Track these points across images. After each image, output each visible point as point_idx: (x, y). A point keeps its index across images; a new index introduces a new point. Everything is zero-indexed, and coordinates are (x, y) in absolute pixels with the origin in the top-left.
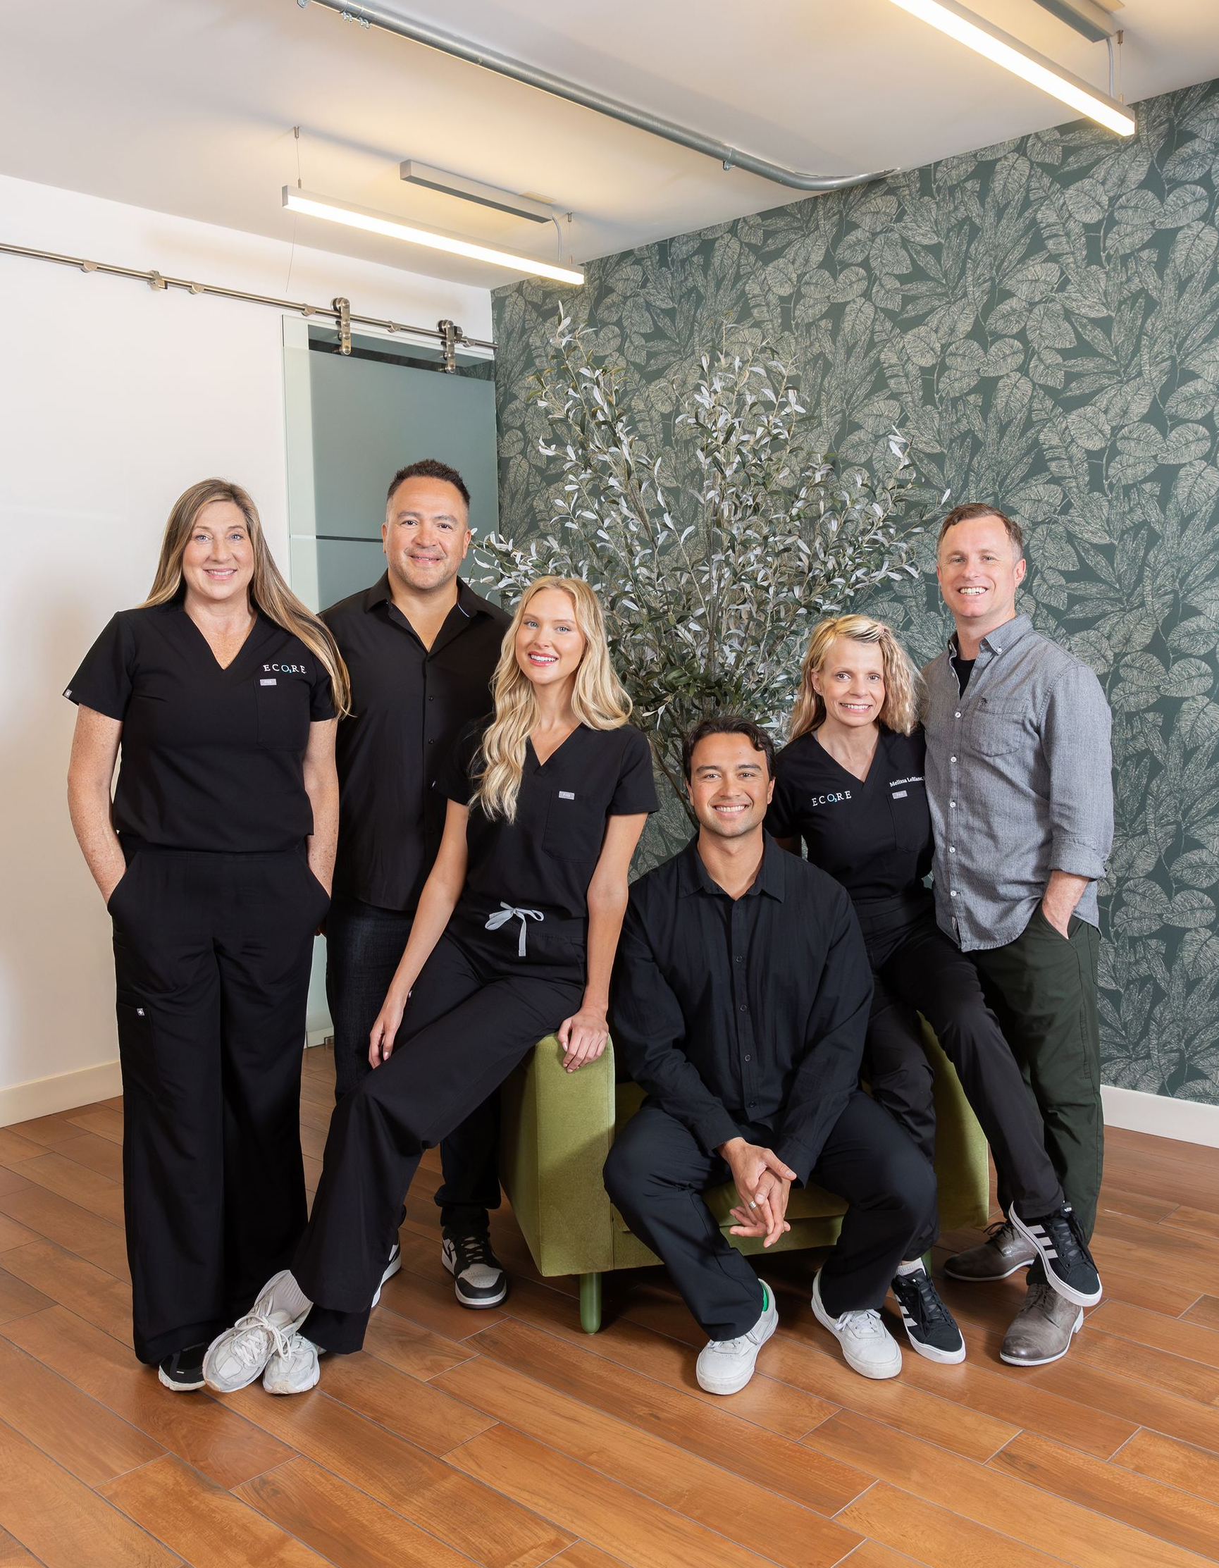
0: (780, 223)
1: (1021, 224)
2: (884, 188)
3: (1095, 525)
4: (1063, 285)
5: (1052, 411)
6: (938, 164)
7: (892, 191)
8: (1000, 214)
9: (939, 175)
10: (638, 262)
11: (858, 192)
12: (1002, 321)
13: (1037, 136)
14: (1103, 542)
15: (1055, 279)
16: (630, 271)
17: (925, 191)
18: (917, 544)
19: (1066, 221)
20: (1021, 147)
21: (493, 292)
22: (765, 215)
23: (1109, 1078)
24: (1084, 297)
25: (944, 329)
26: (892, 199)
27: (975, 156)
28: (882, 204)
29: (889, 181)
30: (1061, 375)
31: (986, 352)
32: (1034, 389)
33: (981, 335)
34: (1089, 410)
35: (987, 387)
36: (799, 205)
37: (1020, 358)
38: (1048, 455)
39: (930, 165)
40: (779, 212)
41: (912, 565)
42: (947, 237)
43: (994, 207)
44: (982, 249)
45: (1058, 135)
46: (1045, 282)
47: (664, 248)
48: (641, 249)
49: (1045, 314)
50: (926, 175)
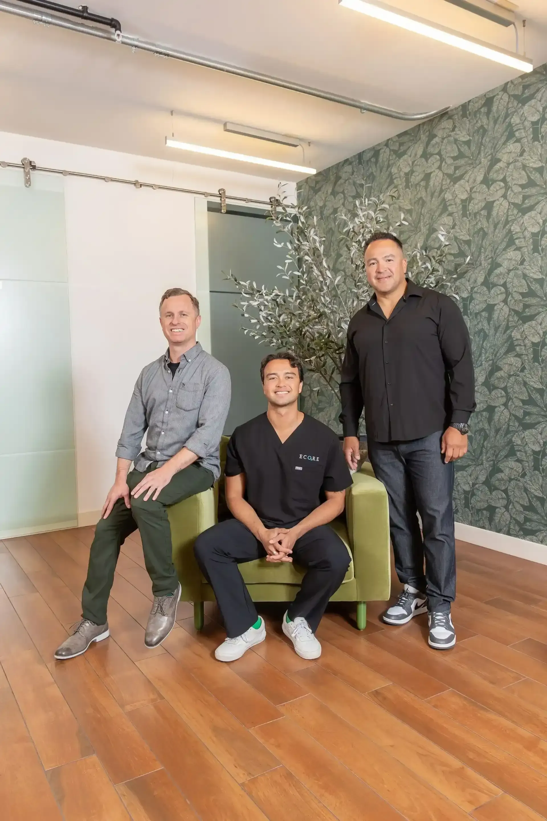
0: (405, 139)
1: (504, 126)
2: (447, 116)
3: (535, 269)
4: (522, 153)
5: (517, 215)
6: (469, 101)
7: (450, 118)
8: (495, 122)
9: (470, 107)
10: (351, 163)
11: (436, 120)
12: (496, 174)
13: (512, 82)
14: (539, 277)
15: (519, 151)
16: (348, 168)
17: (464, 115)
18: (459, 284)
19: (524, 122)
20: (504, 89)
21: (297, 184)
22: (399, 136)
23: (539, 540)
24: (531, 158)
25: (471, 180)
26: (451, 121)
27: (485, 95)
28: (446, 124)
29: (449, 112)
30: (521, 197)
31: (489, 189)
32: (509, 205)
33: (487, 182)
34: (533, 213)
35: (489, 206)
36: (413, 129)
37: (503, 191)
38: (515, 237)
39: (466, 103)
40: (405, 133)
41: (457, 294)
42: (473, 136)
43: (493, 119)
44: (488, 140)
45: (520, 80)
46: (514, 152)
47: (360, 156)
48: (351, 158)
49: (514, 168)
50: (464, 107)
